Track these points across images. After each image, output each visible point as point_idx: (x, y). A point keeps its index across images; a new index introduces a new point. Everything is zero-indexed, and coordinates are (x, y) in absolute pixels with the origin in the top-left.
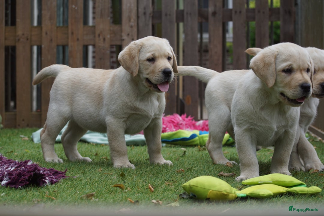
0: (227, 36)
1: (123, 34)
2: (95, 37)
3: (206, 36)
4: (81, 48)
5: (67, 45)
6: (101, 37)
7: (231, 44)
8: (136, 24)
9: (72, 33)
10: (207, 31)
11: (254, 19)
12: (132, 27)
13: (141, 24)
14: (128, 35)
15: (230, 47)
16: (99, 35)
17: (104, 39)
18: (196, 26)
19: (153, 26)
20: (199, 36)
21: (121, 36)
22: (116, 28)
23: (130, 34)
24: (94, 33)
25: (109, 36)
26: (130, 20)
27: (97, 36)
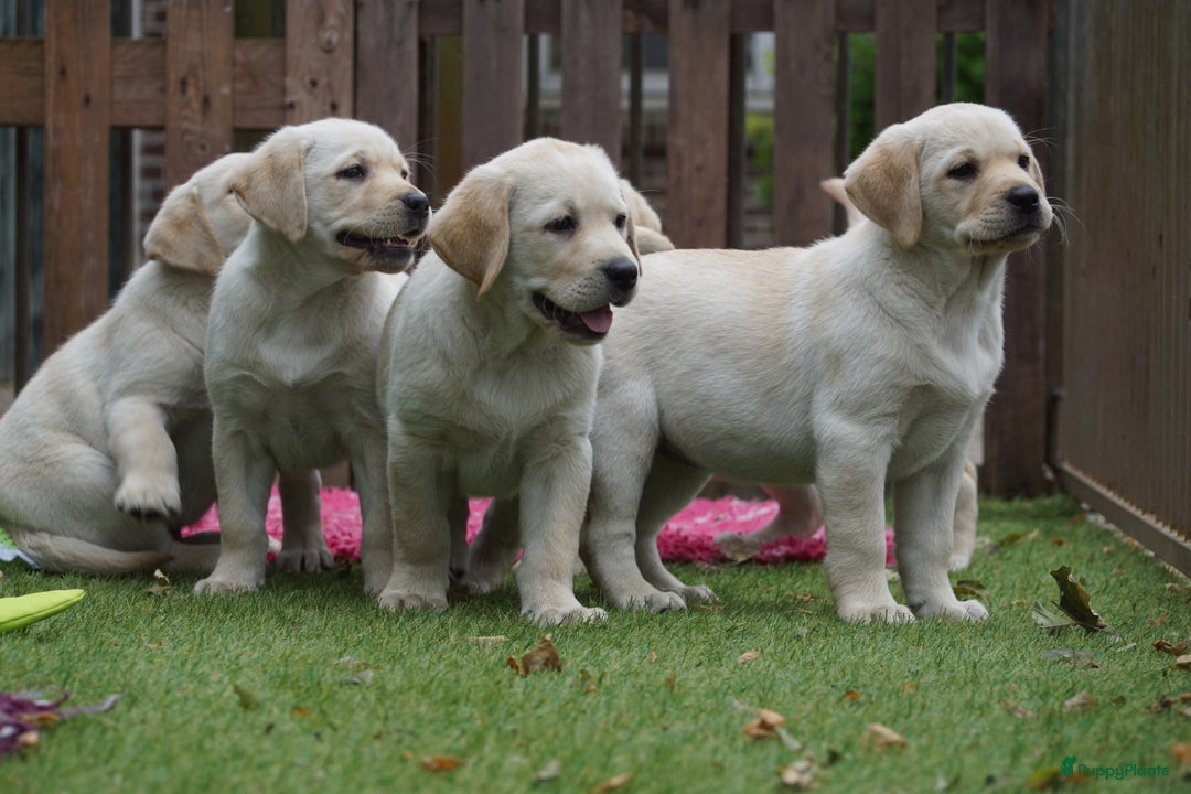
0: (750, 84)
1: (290, 82)
2: (163, 90)
3: (656, 84)
4: (101, 139)
5: (39, 127)
6: (191, 92)
7: (769, 123)
8: (348, 36)
9: (63, 72)
10: (660, 64)
11: (869, 22)
12: (329, 50)
13: (369, 40)
14: (314, 83)
15: (761, 134)
16: (184, 83)
17: (206, 102)
18: (614, 48)
19: (423, 47)
20: (625, 83)
21: (283, 91)
22: (257, 51)
23: (323, 82)
24: (161, 73)
25: (226, 90)
26: (321, 21)
27: (173, 86)
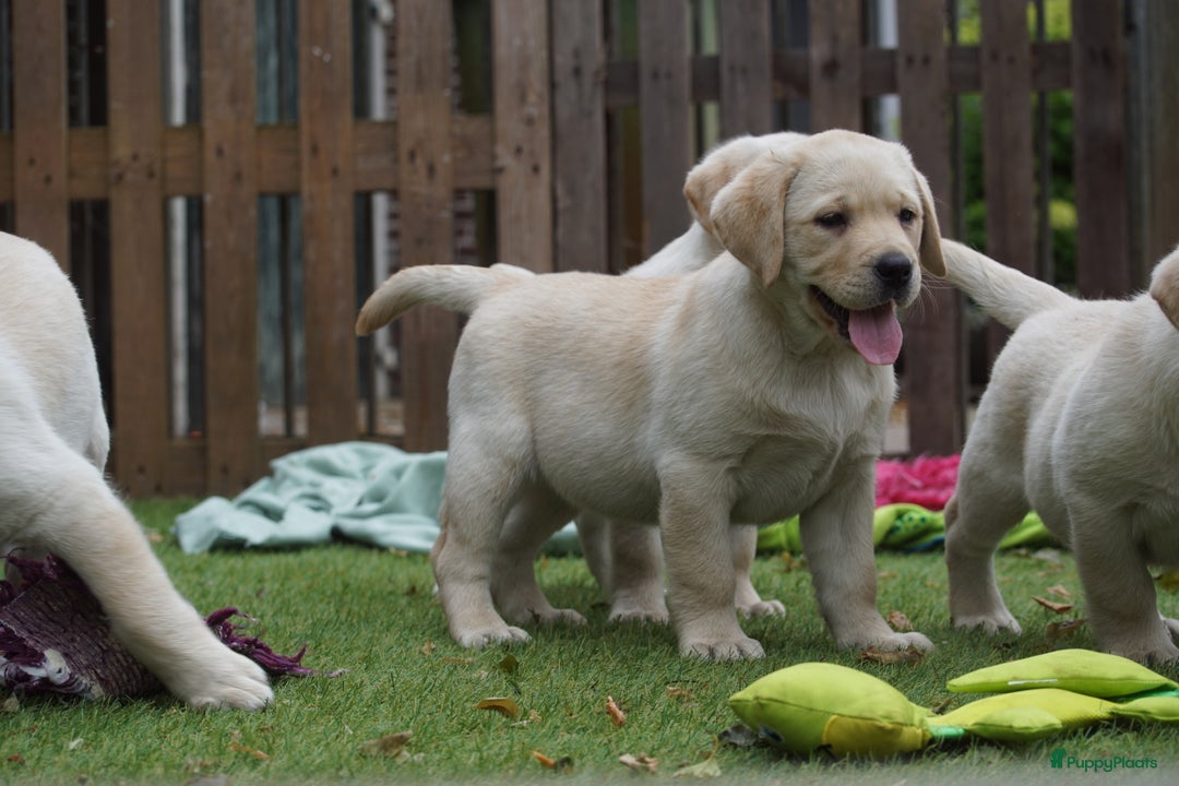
1: (500, 149)
2: (396, 160)
4: (346, 202)
5: (297, 193)
6: (419, 161)
8: (545, 110)
9: (315, 150)
11: (976, 85)
12: (530, 122)
13: (564, 111)
14: (519, 150)
16: (412, 155)
17: (431, 170)
18: (766, 114)
19: (609, 118)
21: (493, 157)
22: (474, 126)
23: (526, 149)
24: (393, 147)
25: (447, 158)
26: (523, 98)
27: (404, 156)
